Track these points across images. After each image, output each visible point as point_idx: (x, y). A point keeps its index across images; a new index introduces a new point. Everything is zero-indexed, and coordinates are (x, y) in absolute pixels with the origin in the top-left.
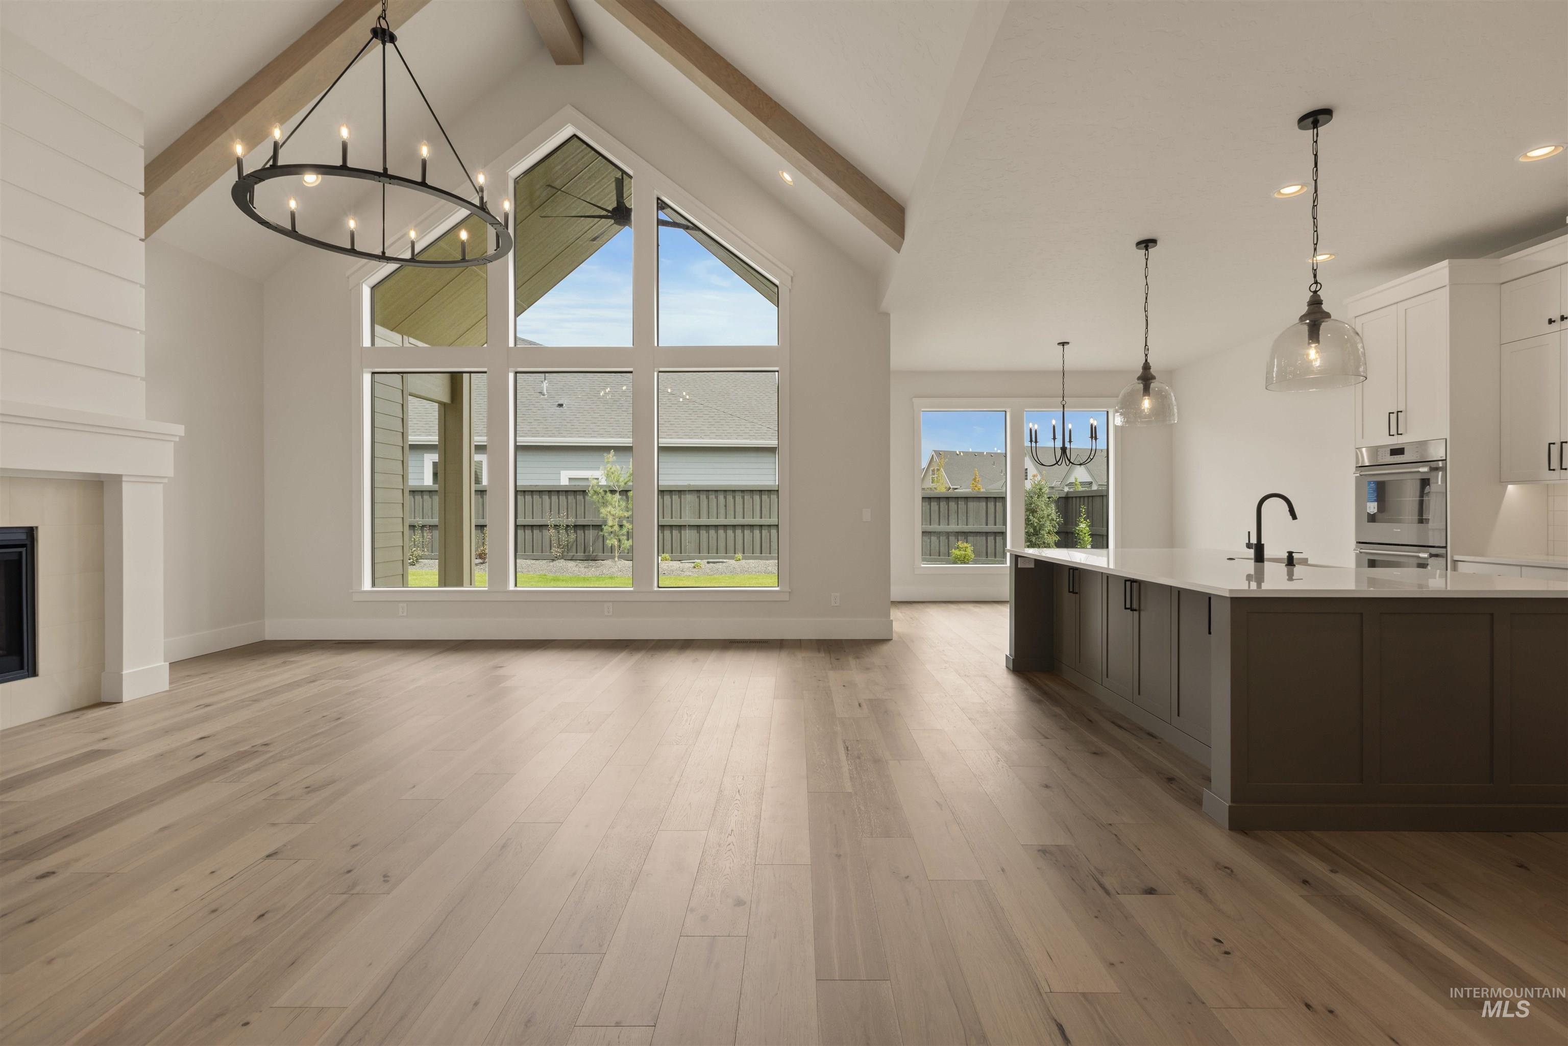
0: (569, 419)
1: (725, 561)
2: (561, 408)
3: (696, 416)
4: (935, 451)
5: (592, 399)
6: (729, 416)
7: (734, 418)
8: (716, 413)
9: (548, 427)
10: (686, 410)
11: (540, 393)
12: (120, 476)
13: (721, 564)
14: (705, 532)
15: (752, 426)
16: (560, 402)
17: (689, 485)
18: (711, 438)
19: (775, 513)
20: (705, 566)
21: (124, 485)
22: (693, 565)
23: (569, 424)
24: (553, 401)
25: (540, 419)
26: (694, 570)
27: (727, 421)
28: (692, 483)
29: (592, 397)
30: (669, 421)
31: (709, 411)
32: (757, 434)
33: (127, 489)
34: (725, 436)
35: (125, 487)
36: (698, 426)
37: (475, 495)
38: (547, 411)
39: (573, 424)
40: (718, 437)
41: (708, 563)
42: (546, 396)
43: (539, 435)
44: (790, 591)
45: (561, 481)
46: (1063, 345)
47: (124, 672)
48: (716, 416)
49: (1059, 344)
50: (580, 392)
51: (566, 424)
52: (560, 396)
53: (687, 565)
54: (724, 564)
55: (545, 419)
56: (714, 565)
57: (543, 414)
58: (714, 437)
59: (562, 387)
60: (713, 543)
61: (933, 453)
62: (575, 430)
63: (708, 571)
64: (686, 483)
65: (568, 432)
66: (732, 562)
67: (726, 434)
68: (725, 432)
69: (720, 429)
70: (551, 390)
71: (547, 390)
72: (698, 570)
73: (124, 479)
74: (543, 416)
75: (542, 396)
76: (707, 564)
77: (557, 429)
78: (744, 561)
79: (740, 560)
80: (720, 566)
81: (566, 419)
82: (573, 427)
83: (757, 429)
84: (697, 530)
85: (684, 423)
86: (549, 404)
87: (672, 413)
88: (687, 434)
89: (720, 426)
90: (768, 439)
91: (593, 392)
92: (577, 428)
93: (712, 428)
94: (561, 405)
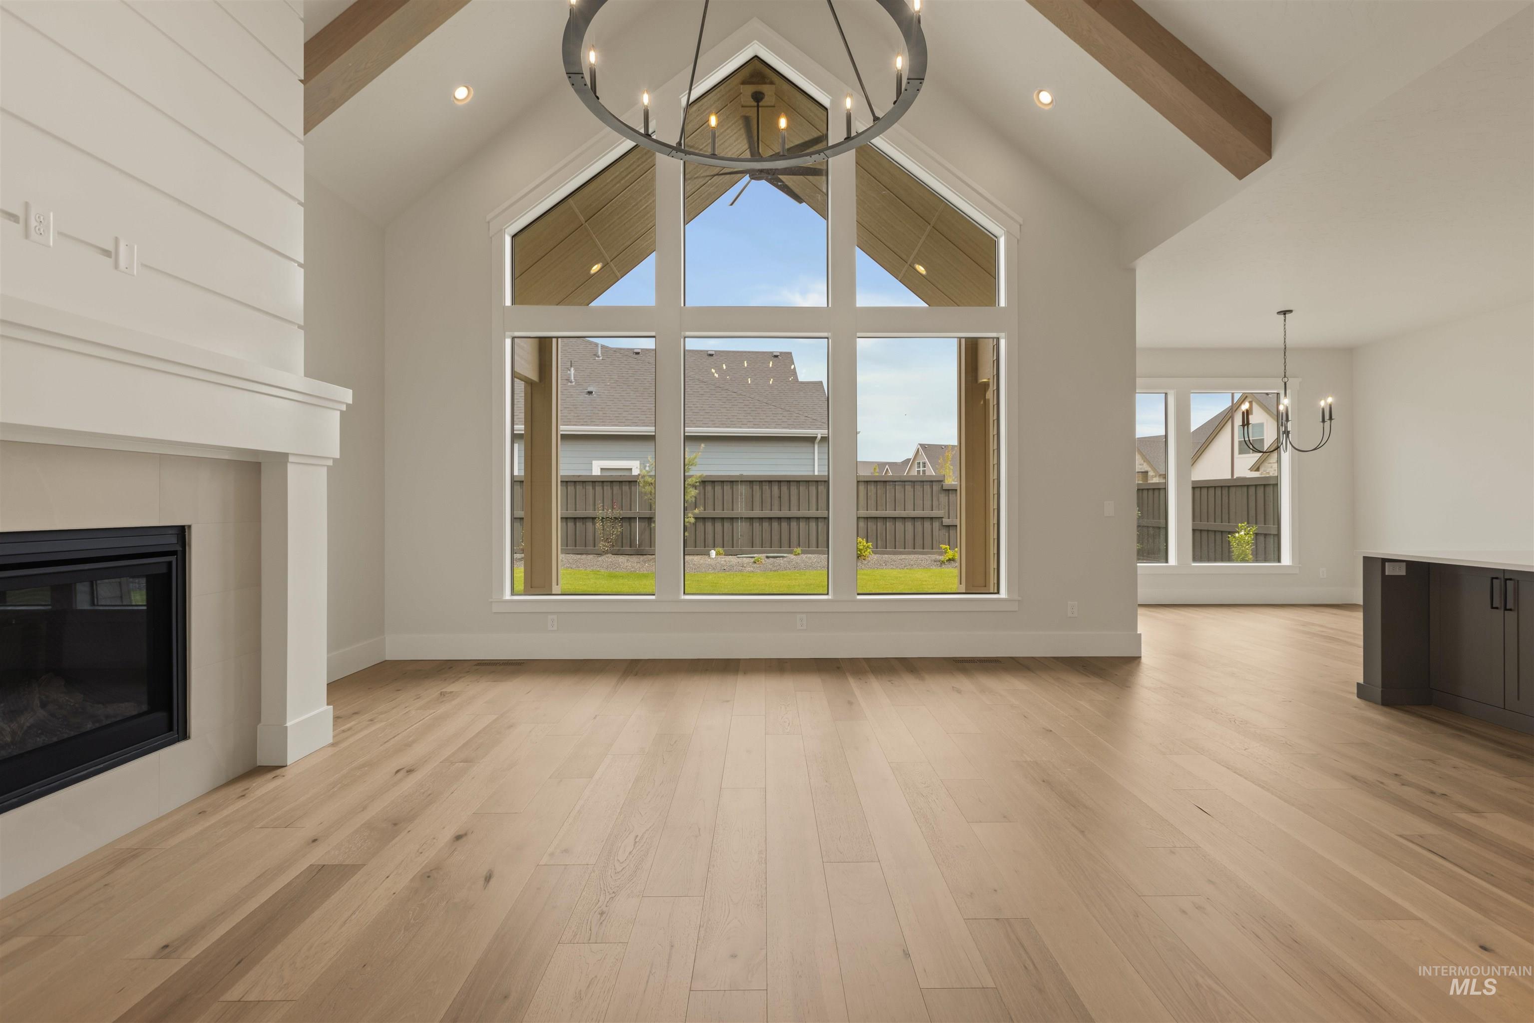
0: (600, 407)
1: (785, 555)
2: (591, 396)
3: (731, 404)
4: (920, 445)
5: (621, 387)
6: (765, 404)
7: (770, 407)
8: (751, 401)
9: (579, 415)
10: (720, 398)
11: (567, 380)
12: (285, 456)
13: (781, 558)
14: (758, 524)
15: (790, 415)
16: (590, 389)
17: (742, 476)
18: (749, 427)
19: (822, 503)
20: (765, 561)
21: (290, 468)
22: (753, 560)
23: (601, 412)
24: (581, 388)
25: (571, 407)
26: (755, 565)
27: (763, 409)
28: (745, 473)
29: (622, 384)
30: (704, 410)
31: (744, 399)
32: (795, 423)
33: (292, 471)
34: (763, 425)
35: (291, 469)
36: (733, 414)
37: (561, 485)
38: (576, 399)
39: (605, 412)
40: (756, 426)
41: (767, 557)
42: (574, 383)
43: (571, 423)
44: (1020, 598)
45: (593, 470)
46: (1285, 314)
47: (288, 724)
48: (751, 404)
49: (1279, 313)
50: (608, 379)
51: (597, 412)
52: (589, 384)
53: (745, 560)
54: (785, 559)
55: (575, 407)
56: (775, 560)
57: (572, 401)
58: (753, 426)
59: (589, 374)
60: (766, 536)
61: (919, 446)
62: (608, 418)
63: (771, 567)
64: (738, 474)
65: (601, 421)
66: (792, 556)
67: (764, 423)
68: (762, 420)
69: (757, 418)
70: (578, 377)
71: (574, 377)
72: (758, 566)
73: (291, 459)
74: (572, 404)
75: (569, 384)
76: (766, 559)
77: (590, 418)
78: (804, 556)
79: (799, 554)
80: (781, 561)
81: (597, 406)
82: (605, 415)
83: (795, 418)
84: (750, 523)
85: (719, 411)
86: (577, 391)
87: (706, 401)
88: (723, 422)
89: (757, 415)
90: (807, 428)
91: (621, 380)
92: (609, 416)
93: (749, 417)
94: (590, 393)
